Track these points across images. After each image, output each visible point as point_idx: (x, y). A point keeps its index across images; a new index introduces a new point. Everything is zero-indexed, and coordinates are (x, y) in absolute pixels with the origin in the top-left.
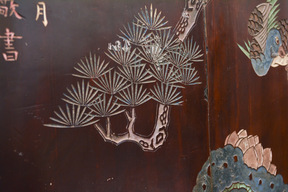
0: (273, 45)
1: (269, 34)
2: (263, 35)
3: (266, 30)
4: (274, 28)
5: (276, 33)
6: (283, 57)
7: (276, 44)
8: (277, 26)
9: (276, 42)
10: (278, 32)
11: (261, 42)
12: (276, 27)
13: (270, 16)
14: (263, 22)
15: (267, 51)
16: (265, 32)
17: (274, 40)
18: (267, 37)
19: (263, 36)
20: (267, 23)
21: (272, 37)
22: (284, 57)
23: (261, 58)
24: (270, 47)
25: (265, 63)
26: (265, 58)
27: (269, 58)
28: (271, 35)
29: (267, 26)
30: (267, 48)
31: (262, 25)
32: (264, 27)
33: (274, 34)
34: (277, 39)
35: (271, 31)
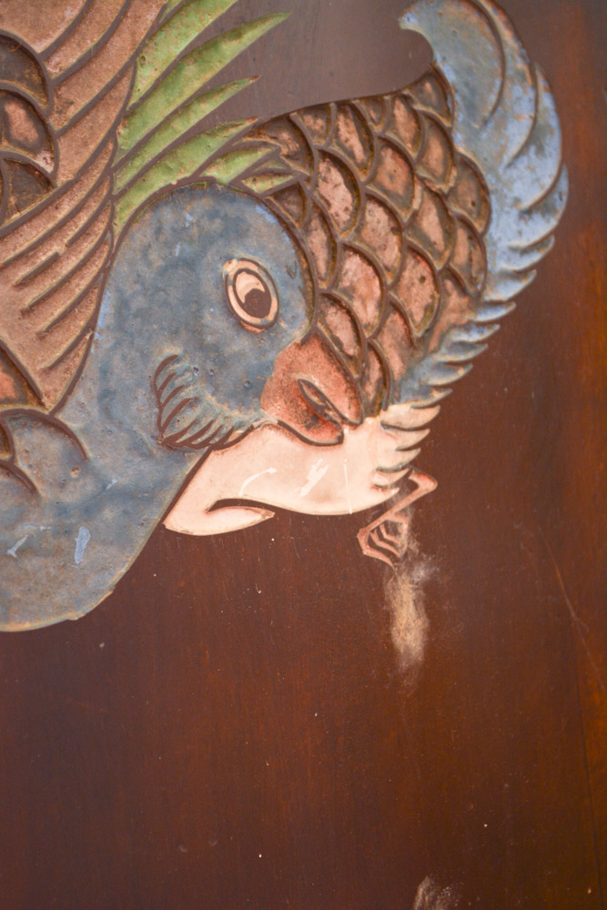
0: (195, 334)
1: (141, 234)
2: (57, 247)
3: (94, 206)
4: (197, 186)
5: (236, 231)
6: (326, 436)
7: (240, 323)
8: (242, 163)
9: (232, 312)
10: (261, 219)
11: (28, 312)
12: (223, 173)
13: (147, 76)
14: (48, 139)
15: (106, 396)
16: (83, 219)
17: (209, 287)
18: (105, 270)
19: (55, 259)
20: (112, 135)
21: (190, 264)
22: (340, 440)
23: (22, 465)
24: (145, 356)
25: (89, 510)
26: (78, 457)
27: (148, 456)
28: (169, 245)
29: (110, 173)
30: (105, 372)
31: (43, 162)
32: (61, 180)
33: (207, 240)
34: (246, 284)
35: (167, 214)
